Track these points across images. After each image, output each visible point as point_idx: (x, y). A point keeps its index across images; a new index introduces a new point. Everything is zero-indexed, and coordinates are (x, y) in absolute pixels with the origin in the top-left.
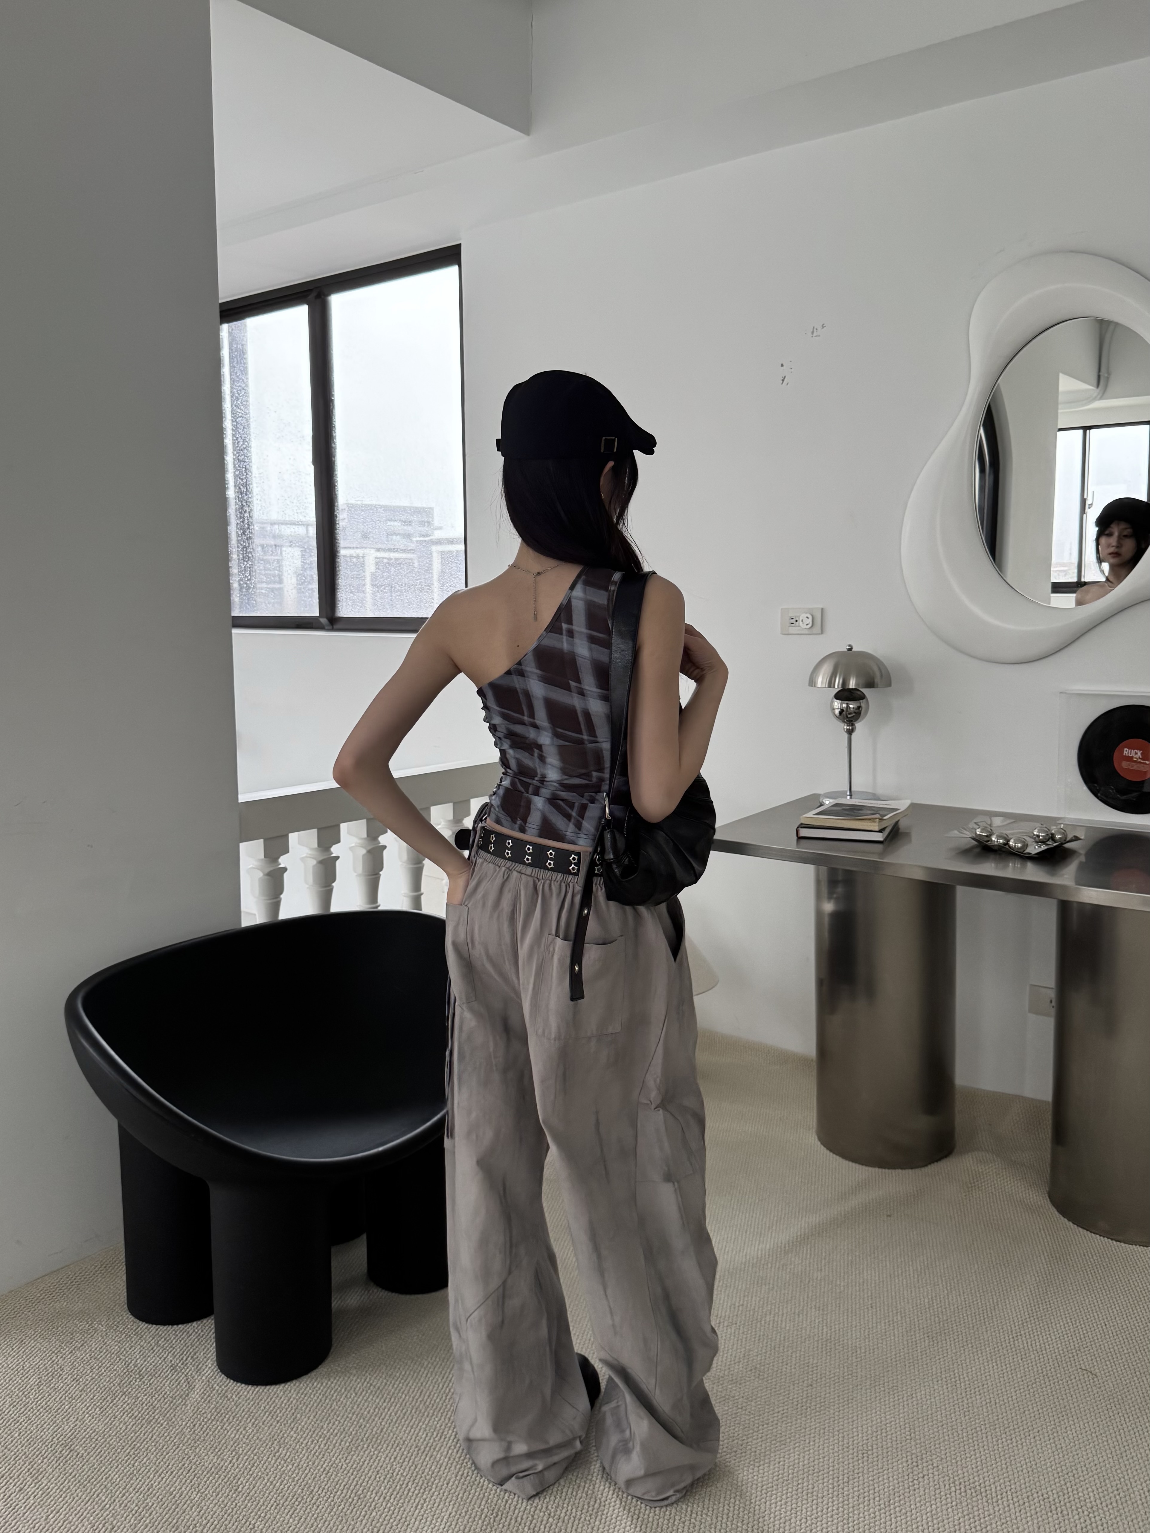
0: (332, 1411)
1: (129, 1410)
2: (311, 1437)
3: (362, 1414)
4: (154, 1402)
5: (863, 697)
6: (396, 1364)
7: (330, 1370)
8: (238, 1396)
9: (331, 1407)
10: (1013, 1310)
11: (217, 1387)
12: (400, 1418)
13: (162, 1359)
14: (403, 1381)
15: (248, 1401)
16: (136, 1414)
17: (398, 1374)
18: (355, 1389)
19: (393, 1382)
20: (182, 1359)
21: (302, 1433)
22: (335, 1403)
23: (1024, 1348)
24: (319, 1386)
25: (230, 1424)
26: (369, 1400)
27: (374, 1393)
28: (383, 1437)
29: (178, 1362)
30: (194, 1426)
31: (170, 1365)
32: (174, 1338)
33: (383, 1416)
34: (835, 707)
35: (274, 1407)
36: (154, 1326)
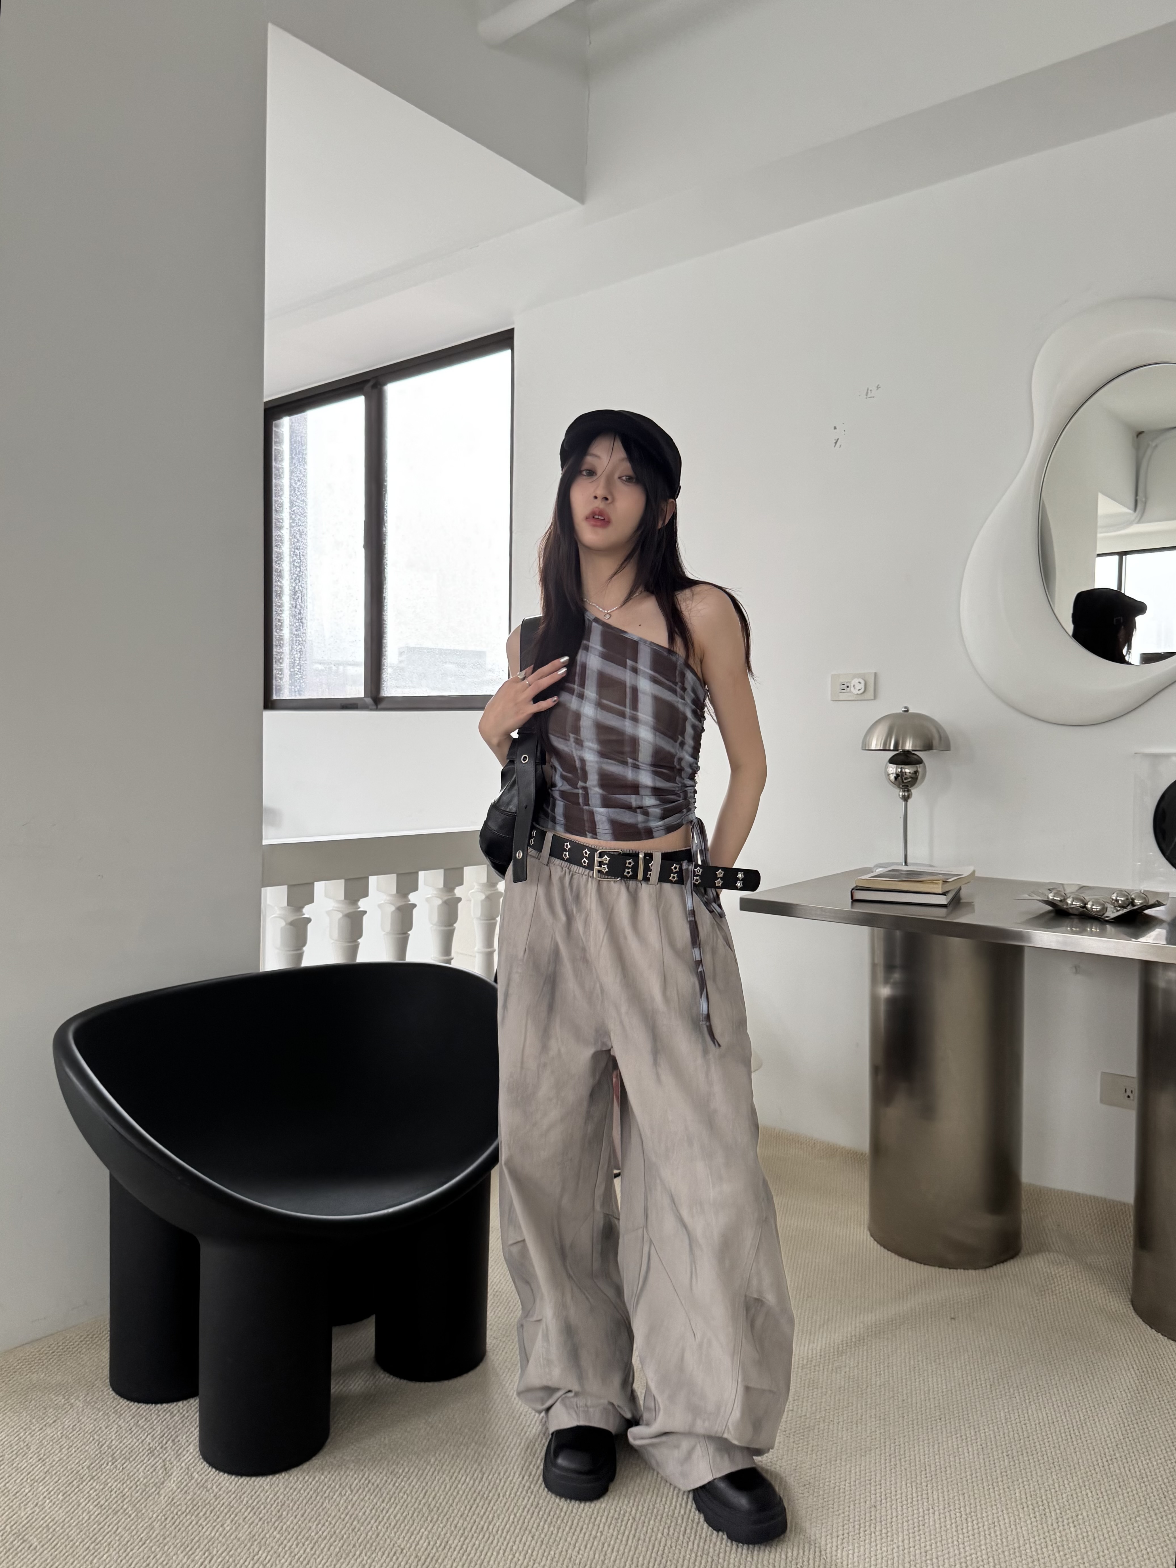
0: (323, 1510)
1: (96, 1498)
2: (297, 1538)
3: (357, 1515)
4: (124, 1489)
5: (920, 761)
6: (399, 1459)
7: (324, 1462)
8: (219, 1487)
9: (321, 1506)
10: (1104, 1428)
11: (197, 1476)
12: (399, 1523)
13: (140, 1441)
14: (405, 1479)
15: (230, 1494)
16: (102, 1502)
17: (400, 1471)
18: (351, 1486)
19: (394, 1479)
20: (162, 1442)
21: (286, 1534)
22: (327, 1501)
23: (1121, 1474)
24: (310, 1480)
25: (206, 1519)
26: (366, 1499)
27: (372, 1491)
28: (379, 1543)
29: (156, 1445)
30: (166, 1519)
31: (148, 1448)
32: (156, 1419)
33: (380, 1518)
34: (890, 772)
35: (258, 1503)
36: (136, 1404)
